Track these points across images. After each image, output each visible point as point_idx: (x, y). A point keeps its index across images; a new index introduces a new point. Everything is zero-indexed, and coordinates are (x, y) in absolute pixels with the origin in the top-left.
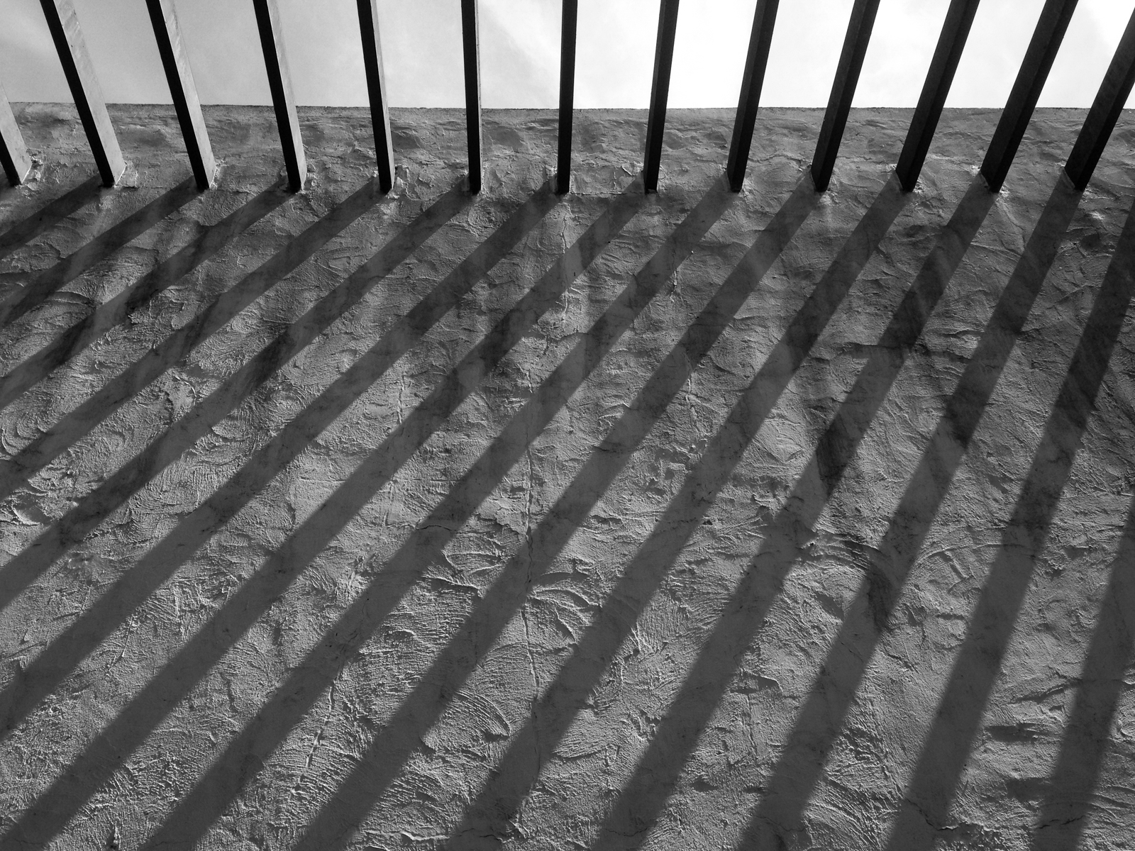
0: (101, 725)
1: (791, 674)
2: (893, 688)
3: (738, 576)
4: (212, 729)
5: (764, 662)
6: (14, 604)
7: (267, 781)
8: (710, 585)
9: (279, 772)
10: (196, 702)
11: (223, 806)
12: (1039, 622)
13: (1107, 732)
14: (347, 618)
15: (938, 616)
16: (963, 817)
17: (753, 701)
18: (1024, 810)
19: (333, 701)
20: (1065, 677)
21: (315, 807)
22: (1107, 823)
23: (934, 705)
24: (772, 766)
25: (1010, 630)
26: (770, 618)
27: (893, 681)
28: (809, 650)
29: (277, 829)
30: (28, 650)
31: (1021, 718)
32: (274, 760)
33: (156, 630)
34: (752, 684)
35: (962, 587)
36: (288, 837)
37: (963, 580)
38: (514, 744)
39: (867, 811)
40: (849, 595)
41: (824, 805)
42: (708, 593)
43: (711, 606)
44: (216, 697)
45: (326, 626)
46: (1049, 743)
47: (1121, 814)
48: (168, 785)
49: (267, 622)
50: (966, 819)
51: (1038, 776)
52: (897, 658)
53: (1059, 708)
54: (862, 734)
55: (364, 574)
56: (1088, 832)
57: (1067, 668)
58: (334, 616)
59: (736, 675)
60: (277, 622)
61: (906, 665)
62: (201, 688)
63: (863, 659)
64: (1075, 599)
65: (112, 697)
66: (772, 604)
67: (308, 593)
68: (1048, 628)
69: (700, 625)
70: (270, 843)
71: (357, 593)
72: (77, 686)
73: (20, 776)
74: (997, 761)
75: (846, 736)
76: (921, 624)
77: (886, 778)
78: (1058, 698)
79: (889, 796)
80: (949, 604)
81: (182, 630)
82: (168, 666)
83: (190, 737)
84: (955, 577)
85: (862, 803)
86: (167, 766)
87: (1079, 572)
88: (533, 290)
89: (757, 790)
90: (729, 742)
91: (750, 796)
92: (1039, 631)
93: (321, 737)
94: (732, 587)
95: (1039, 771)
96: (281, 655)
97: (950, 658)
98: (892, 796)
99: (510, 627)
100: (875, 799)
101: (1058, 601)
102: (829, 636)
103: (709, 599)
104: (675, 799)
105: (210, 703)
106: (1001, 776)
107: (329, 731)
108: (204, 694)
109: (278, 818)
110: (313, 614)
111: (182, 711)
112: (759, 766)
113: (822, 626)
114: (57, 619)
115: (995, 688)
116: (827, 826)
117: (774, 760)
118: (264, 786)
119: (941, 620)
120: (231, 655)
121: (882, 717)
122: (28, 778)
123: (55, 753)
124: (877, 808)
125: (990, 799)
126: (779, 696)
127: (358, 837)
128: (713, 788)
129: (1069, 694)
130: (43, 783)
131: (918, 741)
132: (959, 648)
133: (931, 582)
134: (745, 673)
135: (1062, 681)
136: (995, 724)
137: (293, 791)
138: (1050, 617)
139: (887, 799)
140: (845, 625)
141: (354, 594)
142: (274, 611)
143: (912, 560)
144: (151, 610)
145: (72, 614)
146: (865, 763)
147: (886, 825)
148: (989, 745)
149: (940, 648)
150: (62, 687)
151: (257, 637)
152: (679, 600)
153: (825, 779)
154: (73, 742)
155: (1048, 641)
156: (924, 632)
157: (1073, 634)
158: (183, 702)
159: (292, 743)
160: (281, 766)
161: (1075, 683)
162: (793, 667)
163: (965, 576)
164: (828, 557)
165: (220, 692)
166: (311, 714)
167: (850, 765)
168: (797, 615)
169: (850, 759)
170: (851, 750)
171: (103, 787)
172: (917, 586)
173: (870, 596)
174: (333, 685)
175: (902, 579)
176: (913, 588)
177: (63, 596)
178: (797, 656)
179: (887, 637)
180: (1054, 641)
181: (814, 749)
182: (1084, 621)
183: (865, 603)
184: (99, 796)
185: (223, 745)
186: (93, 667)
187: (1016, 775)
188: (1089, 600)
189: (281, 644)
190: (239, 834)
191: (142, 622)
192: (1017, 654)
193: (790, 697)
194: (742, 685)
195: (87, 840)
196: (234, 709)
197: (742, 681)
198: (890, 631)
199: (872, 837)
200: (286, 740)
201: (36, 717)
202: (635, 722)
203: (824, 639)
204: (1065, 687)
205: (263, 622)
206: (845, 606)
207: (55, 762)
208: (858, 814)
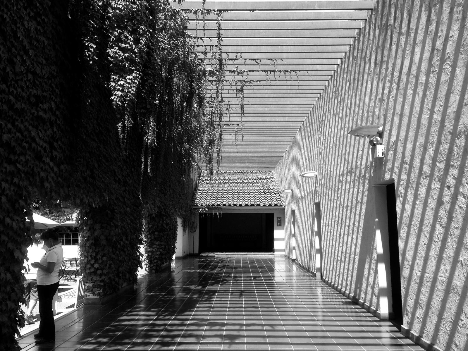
99: (442, 78)
104: (463, 109)
107: (426, 113)
110: (421, 88)
141: (424, 81)
144: (407, 97)
151: (417, 97)
174: (425, 103)
185: (417, 120)
186: (405, 111)
202: (457, 93)
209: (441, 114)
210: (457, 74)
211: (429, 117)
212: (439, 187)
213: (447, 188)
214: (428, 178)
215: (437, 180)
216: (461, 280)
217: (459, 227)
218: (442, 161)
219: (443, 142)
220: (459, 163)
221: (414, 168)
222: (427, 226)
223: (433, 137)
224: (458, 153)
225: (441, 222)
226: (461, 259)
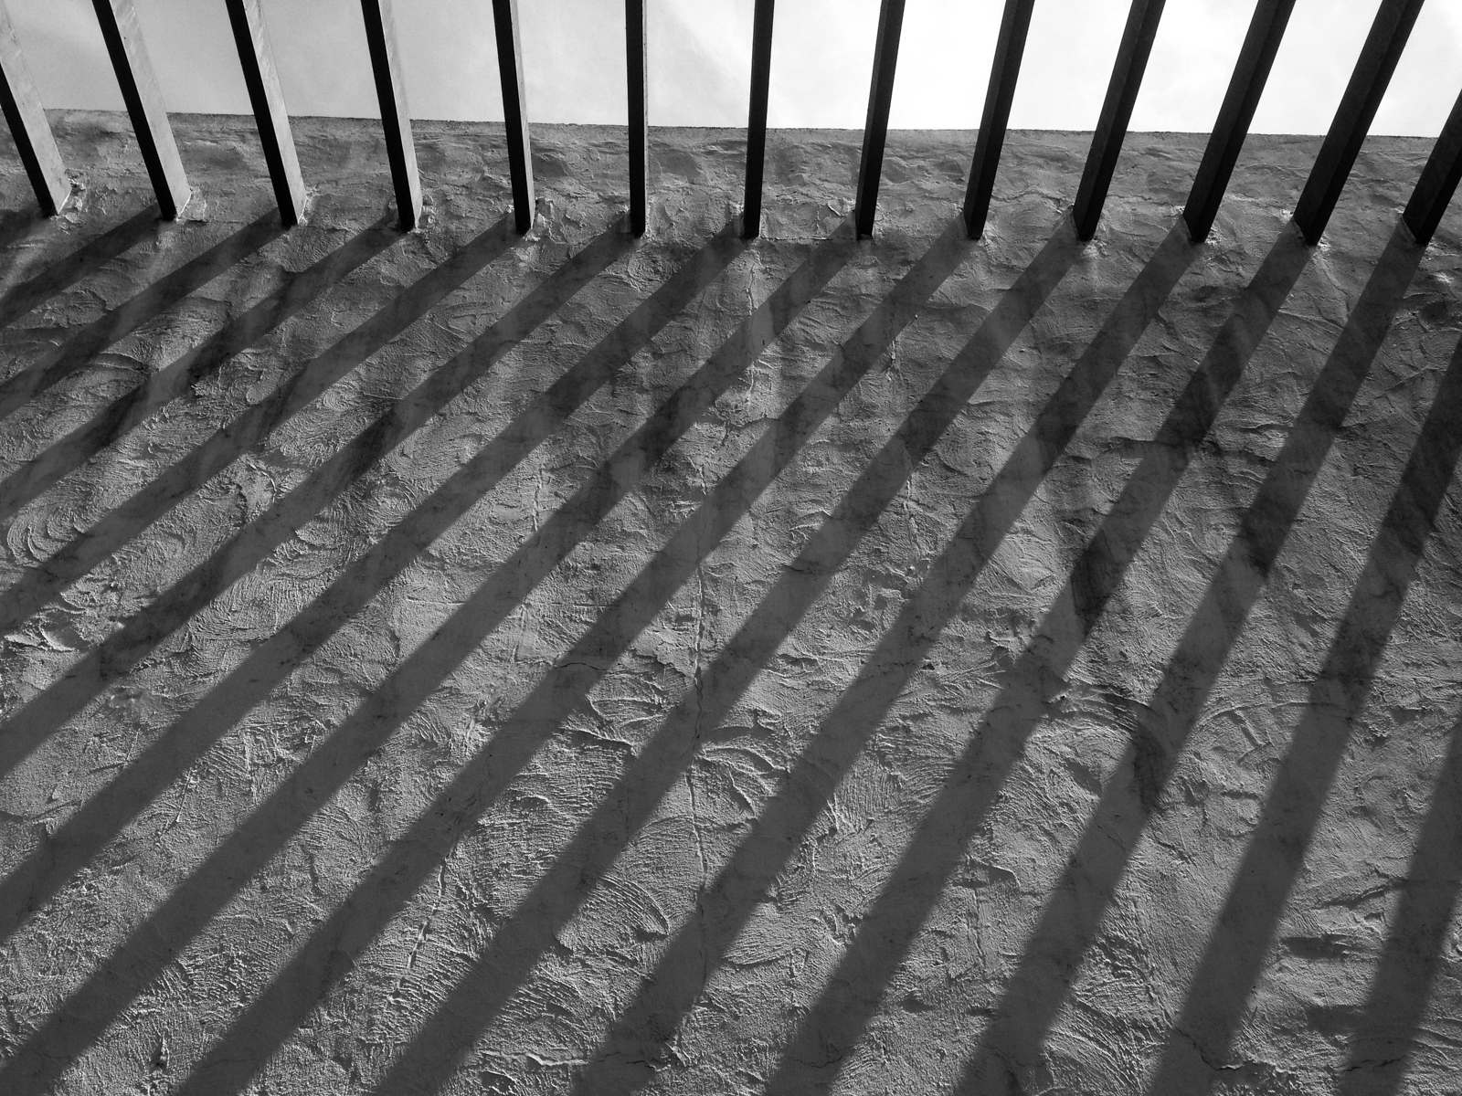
0: (148, 908)
1: (1031, 865)
2: (1163, 885)
3: (967, 737)
4: (289, 916)
5: (997, 847)
6: (40, 751)
7: (357, 985)
8: (929, 747)
9: (373, 974)
10: (270, 882)
11: (301, 1015)
12: (1355, 804)
13: (1438, 948)
14: (463, 778)
15: (1224, 794)
16: (1249, 1054)
17: (982, 898)
18: (1328, 1047)
19: (444, 884)
20: (1386, 876)
21: (418, 1020)
22: (1435, 1066)
23: (1216, 908)
24: (1005, 982)
25: (1317, 814)
26: (1005, 792)
27: (1163, 876)
28: (1056, 834)
29: (371, 1045)
30: (57, 810)
31: (1328, 928)
32: (367, 958)
33: (220, 789)
34: (981, 875)
35: (1257, 758)
36: (383, 1057)
37: (1258, 747)
38: (673, 945)
39: (1125, 1042)
40: (1108, 765)
41: (1070, 1034)
42: (927, 757)
43: (930, 774)
44: (295, 876)
45: (437, 789)
46: (1363, 960)
47: (1453, 1055)
48: (231, 987)
49: (361, 782)
50: (1253, 1057)
51: (1347, 1003)
52: (1169, 846)
53: (1377, 916)
54: (1121, 943)
55: (484, 724)
56: (1411, 1077)
57: (1388, 864)
58: (446, 776)
59: (961, 863)
60: (374, 782)
61: (1181, 856)
62: (277, 863)
63: (1125, 848)
64: (1402, 775)
65: (163, 873)
66: (1009, 774)
67: (415, 746)
68: (1366, 812)
69: (916, 798)
70: (359, 1063)
71: (477, 746)
72: (118, 858)
73: (43, 972)
74: (1295, 983)
75: (1101, 946)
76: (1201, 803)
77: (1152, 1000)
78: (1377, 904)
79: (1154, 1024)
80: (1238, 779)
81: (254, 789)
82: (235, 835)
83: (261, 925)
84: (1248, 743)
85: (1119, 1032)
86: (230, 963)
87: (1408, 740)
88: (709, 362)
89: (985, 1012)
90: (950, 950)
91: (974, 1020)
92: (1354, 816)
93: (428, 931)
94: (959, 750)
95: (1348, 997)
96: (378, 825)
97: (1239, 849)
98: (1159, 1025)
99: (672, 795)
100: (1135, 1026)
101: (1380, 778)
102: (1083, 816)
103: (928, 765)
104: (879, 1020)
105: (288, 883)
106: (1301, 1002)
107: (437, 923)
108: (280, 872)
109: (370, 1032)
110: (420, 772)
111: (251, 893)
112: (987, 981)
113: (1073, 804)
114: (95, 771)
115: (1294, 888)
116: (1073, 1061)
117: (1007, 974)
118: (353, 991)
119: (1227, 800)
120: (315, 822)
121: (1148, 922)
122: (54, 974)
123: (88, 943)
124: (1138, 1040)
125: (1284, 1031)
126: (1015, 892)
127: (472, 1059)
128: (928, 1008)
129: (1391, 897)
130: (73, 982)
131: (1195, 956)
132: (1249, 836)
133: (1216, 749)
134: (973, 862)
135: (1383, 881)
136: (1294, 935)
137: (391, 999)
138: (1370, 798)
139: (1151, 1028)
140: (1102, 802)
141: (473, 748)
142: (371, 768)
143: (1192, 721)
144: (215, 762)
145: (113, 766)
146: (1125, 981)
147: (1150, 1061)
148: (1286, 962)
149: (1225, 835)
150: (100, 859)
151: (349, 802)
152: (889, 765)
153: (1073, 1001)
154: (111, 929)
155: (1366, 829)
156: (1205, 814)
157: (1398, 821)
158: (254, 881)
159: (390, 938)
160: (376, 966)
161: (1398, 883)
162: (1034, 855)
163: (1260, 743)
164: (1083, 714)
165: (300, 869)
166: (416, 901)
167: (1104, 984)
168: (1041, 788)
169: (1106, 976)
170: (1107, 964)
171: (149, 988)
172: (1197, 755)
173: (1137, 766)
174: (444, 863)
175: (1179, 745)
176: (1192, 756)
177: (102, 742)
178: (1039, 841)
179: (1157, 819)
180: (1374, 829)
181: (1059, 963)
182: (1413, 804)
183: (1131, 776)
184: (143, 999)
185: (302, 937)
186: (139, 834)
187: (1319, 1001)
188: (1421, 777)
189: (379, 811)
190: (320, 1052)
191: (203, 778)
192: (1325, 845)
193: (1030, 893)
194: (968, 877)
195: (127, 1055)
196: (316, 890)
197: (968, 871)
198: (1162, 812)
199: (1131, 1077)
200: (382, 933)
201: (67, 897)
202: (830, 921)
203: (1075, 820)
204: (1385, 889)
205: (357, 781)
206: (1104, 779)
207: (89, 955)
208: (1113, 1046)
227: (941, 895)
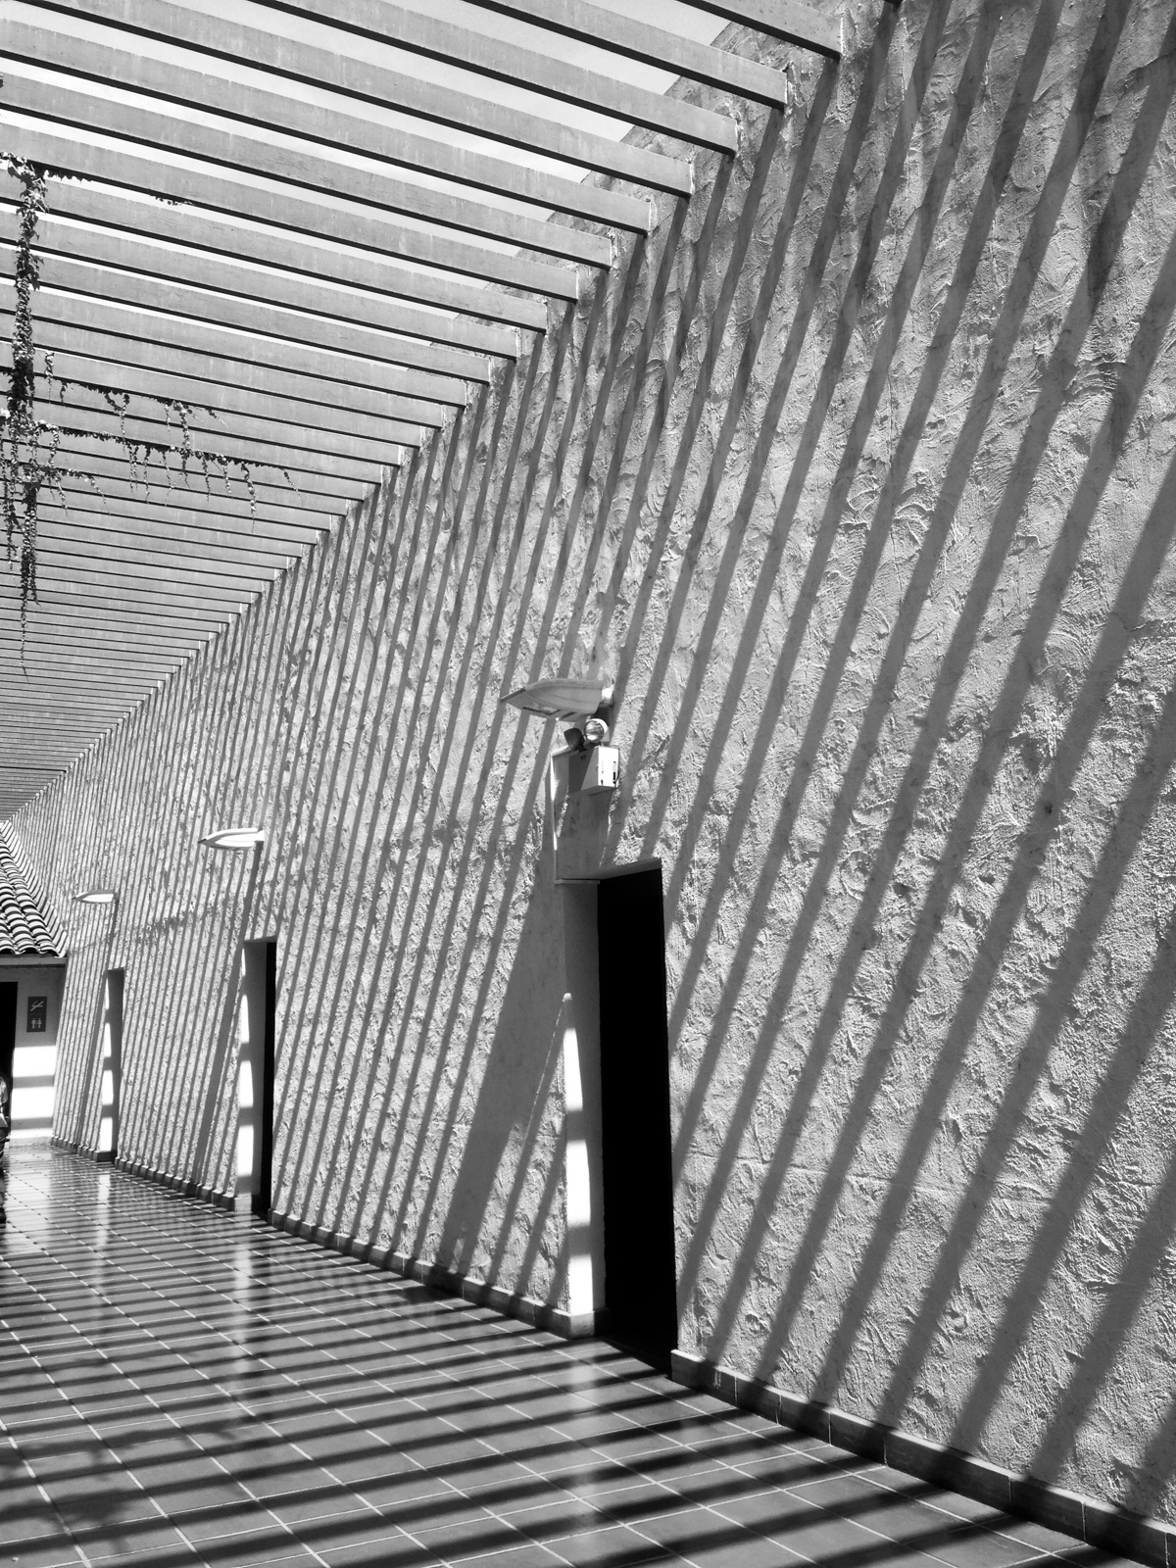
0: (728, 676)
1: (1048, 527)
2: (1116, 512)
3: (1019, 443)
5: (1030, 521)
8: (999, 461)
9: (795, 685)
11: (778, 711)
14: (808, 573)
15: (1163, 420)
16: (1148, 617)
17: (1022, 560)
19: (810, 634)
24: (1030, 610)
26: (1036, 478)
27: (1117, 505)
28: (1062, 498)
30: (695, 639)
33: (735, 611)
34: (1021, 545)
38: (892, 638)
39: (1084, 628)
40: (1096, 427)
41: (1058, 632)
42: (998, 469)
43: (999, 481)
44: (764, 645)
45: (800, 583)
49: (775, 589)
50: (1150, 618)
52: (1124, 480)
54: (1088, 564)
58: (803, 572)
59: (1012, 540)
60: (780, 587)
61: (1130, 484)
65: (728, 658)
66: (1038, 463)
67: (790, 560)
69: (992, 502)
71: (811, 550)
72: (715, 656)
75: (1079, 570)
76: (1148, 435)
77: (1101, 596)
79: (1101, 612)
81: (745, 606)
82: (744, 633)
83: (760, 673)
85: (1083, 624)
89: (1020, 632)
90: (1005, 600)
91: (1015, 638)
93: (808, 659)
94: (1014, 455)
96: (785, 610)
97: (1166, 463)
98: (1103, 612)
99: (886, 549)
100: (1091, 617)
102: (1079, 476)
103: (999, 474)
104: (975, 651)
107: (810, 655)
110: (794, 575)
111: (754, 660)
112: (1021, 613)
113: (1073, 469)
116: (1058, 649)
117: (1031, 605)
119: (1165, 424)
120: (765, 616)
121: (1105, 543)
124: (1091, 625)
125: (1172, 594)
126: (1037, 550)
128: (994, 638)
130: (716, 716)
131: (1128, 557)
132: (1174, 450)
133: (1164, 381)
134: (1017, 537)
139: (1099, 615)
140: (1091, 460)
141: (810, 552)
143: (1152, 363)
144: (731, 598)
146: (1088, 589)
147: (1095, 637)
149: (1159, 455)
152: (979, 483)
153: (1061, 612)
156: (1149, 443)
162: (1049, 519)
164: (1085, 390)
167: (1077, 594)
168: (1055, 466)
169: (1079, 589)
170: (1079, 580)
172: (1151, 392)
173: (1112, 420)
175: (1139, 391)
176: (1147, 395)
178: (1052, 507)
179: (1120, 460)
181: (1056, 588)
183: (1108, 431)
185: (772, 675)
186: (719, 642)
191: (730, 607)
193: (1045, 548)
194: (1016, 548)
197: (1016, 544)
198: (1123, 453)
199: (1086, 650)
202: (953, 601)
203: (1074, 481)
208: (1079, 634)
209: (879, 663)
210: (954, 542)
211: (824, 666)
212: (861, 887)
213: (897, 892)
214: (814, 861)
215: (853, 865)
216: (951, 1181)
217: (944, 1014)
218: (878, 808)
219: (887, 750)
220: (953, 816)
221: (753, 825)
222: (804, 1013)
223: (842, 731)
224: (947, 785)
225: (867, 1000)
226: (950, 1114)
227: (1002, 565)
